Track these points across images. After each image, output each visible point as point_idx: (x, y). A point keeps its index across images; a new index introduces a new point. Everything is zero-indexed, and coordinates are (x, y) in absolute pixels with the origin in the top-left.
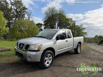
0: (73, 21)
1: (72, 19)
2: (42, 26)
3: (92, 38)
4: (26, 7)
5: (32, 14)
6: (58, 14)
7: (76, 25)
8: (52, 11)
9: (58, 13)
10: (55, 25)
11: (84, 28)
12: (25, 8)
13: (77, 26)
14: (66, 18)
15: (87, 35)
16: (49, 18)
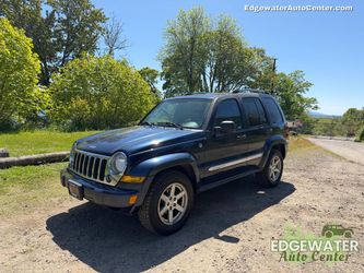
0: (266, 58)
1: (262, 51)
2: (158, 78)
5: (121, 37)
8: (194, 22)
9: (215, 28)
10: (204, 74)
11: (308, 85)
14: (244, 46)
15: (316, 107)
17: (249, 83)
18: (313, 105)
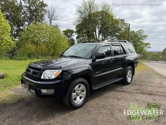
0: (125, 24)
1: (123, 20)
3: (159, 53)
4: (45, 2)
5: (55, 14)
6: (100, 12)
7: (131, 30)
8: (90, 7)
9: (100, 10)
10: (96, 32)
11: (145, 36)
12: (44, 4)
13: (133, 32)
14: (114, 18)
15: (150, 47)
16: (85, 19)
17: (117, 36)
18: (148, 46)
